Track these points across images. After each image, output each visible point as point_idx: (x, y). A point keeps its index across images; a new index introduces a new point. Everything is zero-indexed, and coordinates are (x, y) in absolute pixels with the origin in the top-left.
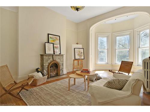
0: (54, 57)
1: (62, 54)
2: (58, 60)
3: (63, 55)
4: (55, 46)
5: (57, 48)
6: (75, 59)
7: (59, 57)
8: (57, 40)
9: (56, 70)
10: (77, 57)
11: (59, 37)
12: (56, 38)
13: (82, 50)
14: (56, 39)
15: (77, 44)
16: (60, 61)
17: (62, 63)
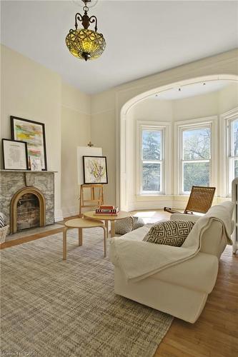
0: (28, 179)
1: (49, 169)
2: (38, 185)
3: (53, 173)
4: (30, 148)
5: (35, 154)
6: (85, 183)
7: (42, 178)
8: (36, 135)
9: (33, 212)
10: (89, 179)
11: (41, 126)
12: (34, 129)
13: (102, 162)
14: (32, 131)
15: (90, 145)
16: (44, 189)
17: (50, 193)
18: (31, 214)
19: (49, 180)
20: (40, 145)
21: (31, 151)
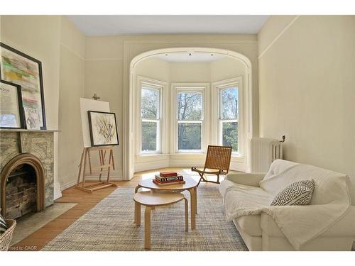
0: (23, 142)
1: (49, 128)
2: (34, 151)
3: (52, 133)
4: (24, 95)
5: (32, 103)
6: (92, 145)
7: (41, 140)
8: (31, 77)
9: (26, 191)
10: (99, 140)
11: (37, 65)
12: (28, 68)
13: (111, 119)
14: (26, 69)
15: (96, 98)
16: (43, 155)
17: (50, 162)
18: (23, 194)
19: (49, 143)
20: (36, 91)
21: (26, 100)
